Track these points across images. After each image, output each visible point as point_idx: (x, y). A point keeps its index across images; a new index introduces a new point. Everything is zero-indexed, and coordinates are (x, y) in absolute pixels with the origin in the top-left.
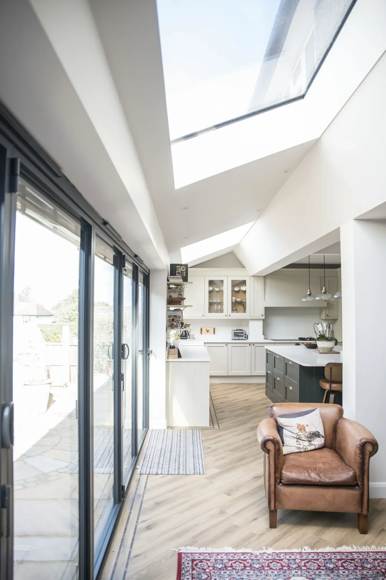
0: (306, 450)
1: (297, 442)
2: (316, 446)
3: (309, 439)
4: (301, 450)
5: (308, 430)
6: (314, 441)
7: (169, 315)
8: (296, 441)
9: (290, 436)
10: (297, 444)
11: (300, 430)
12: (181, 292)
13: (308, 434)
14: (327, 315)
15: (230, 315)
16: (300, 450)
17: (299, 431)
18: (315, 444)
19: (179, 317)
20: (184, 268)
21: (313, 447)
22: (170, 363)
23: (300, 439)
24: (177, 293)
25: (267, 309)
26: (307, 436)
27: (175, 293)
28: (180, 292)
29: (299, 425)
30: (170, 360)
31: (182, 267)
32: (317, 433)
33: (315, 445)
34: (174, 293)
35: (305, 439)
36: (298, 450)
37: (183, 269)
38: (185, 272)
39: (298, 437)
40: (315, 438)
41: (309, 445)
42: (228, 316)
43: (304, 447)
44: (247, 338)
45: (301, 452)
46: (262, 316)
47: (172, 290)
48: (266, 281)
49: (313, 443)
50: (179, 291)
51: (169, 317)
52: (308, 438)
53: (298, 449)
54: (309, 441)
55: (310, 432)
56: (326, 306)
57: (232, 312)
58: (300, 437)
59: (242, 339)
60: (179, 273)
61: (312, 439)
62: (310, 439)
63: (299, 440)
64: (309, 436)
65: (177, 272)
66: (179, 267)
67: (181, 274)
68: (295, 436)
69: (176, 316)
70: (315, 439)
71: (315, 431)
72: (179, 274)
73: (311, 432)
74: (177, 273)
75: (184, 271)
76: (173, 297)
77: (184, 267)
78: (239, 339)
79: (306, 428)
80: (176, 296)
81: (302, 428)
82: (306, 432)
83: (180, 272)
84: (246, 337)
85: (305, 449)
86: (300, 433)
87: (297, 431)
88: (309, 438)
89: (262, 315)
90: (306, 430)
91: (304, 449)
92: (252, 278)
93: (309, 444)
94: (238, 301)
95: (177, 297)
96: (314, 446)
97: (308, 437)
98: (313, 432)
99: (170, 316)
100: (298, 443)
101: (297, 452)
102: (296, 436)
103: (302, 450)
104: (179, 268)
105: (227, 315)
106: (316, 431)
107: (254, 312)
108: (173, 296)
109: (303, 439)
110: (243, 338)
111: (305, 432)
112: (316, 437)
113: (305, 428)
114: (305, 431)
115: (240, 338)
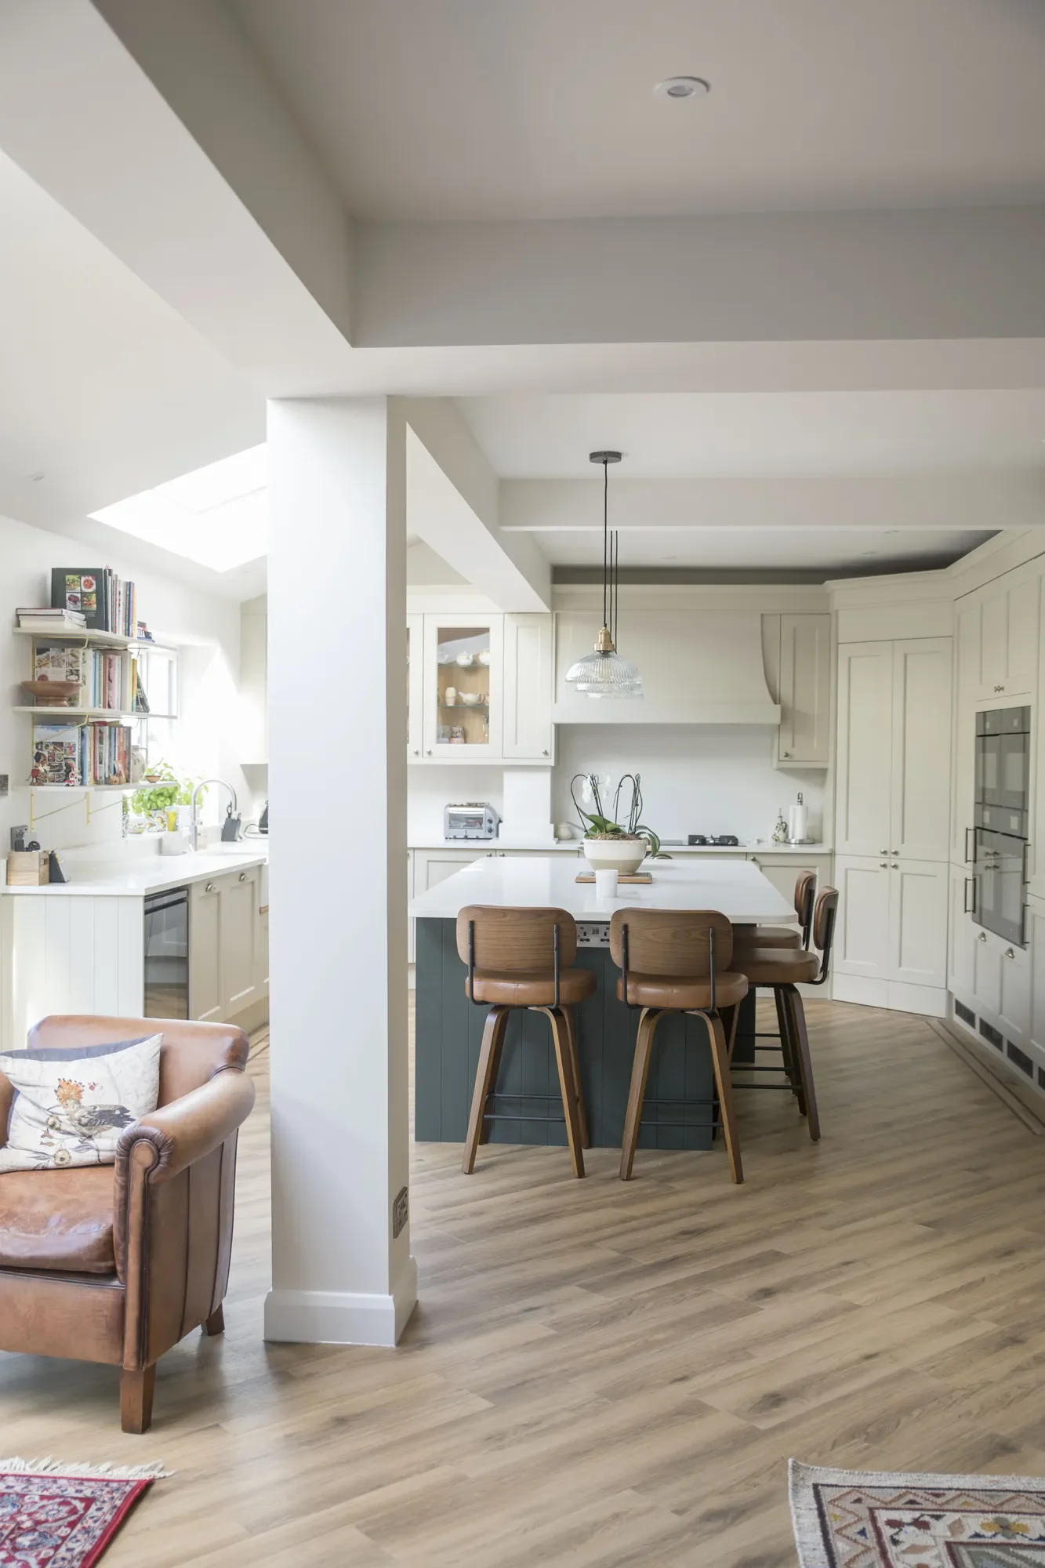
0: (64, 1162)
1: (42, 1136)
2: (101, 1153)
3: (84, 1130)
4: (46, 1161)
5: (89, 1100)
6: (101, 1137)
7: (38, 740)
8: (43, 1133)
9: (29, 1118)
10: (42, 1143)
11: (64, 1099)
12: (75, 662)
13: (85, 1113)
14: (787, 755)
15: (430, 753)
16: (43, 1163)
17: (59, 1104)
18: (100, 1148)
19: (70, 748)
20: (92, 584)
21: (90, 1156)
22: (16, 898)
23: (58, 1129)
24: (64, 669)
25: (563, 732)
26: (80, 1120)
27: (59, 666)
28: (74, 665)
29: (63, 1084)
30: (13, 889)
31: (83, 579)
32: (118, 1112)
33: (98, 1150)
34: (55, 668)
35: (72, 1129)
36: (34, 1163)
37: (86, 586)
38: (94, 598)
39: (51, 1122)
40: (105, 1127)
41: (77, 1149)
42: (426, 755)
43: (60, 1153)
44: (494, 833)
45: (45, 1169)
46: (543, 756)
47: (48, 657)
48: (562, 628)
49: (96, 1142)
50: (72, 659)
51: (37, 747)
52: (83, 1126)
53: (37, 1158)
54: (84, 1135)
55: (95, 1108)
56: (777, 720)
57: (438, 742)
58: (57, 1121)
59: (478, 838)
60: (74, 600)
61: (96, 1131)
62: (89, 1130)
63: (51, 1132)
64: (84, 1121)
65: (68, 595)
66: (75, 577)
67: (82, 601)
68: (43, 1117)
69: (61, 744)
70: (105, 1130)
71: (111, 1106)
72: (75, 602)
73: (97, 1109)
74: (69, 599)
75: (92, 593)
76: (50, 679)
77: (90, 578)
78: (466, 838)
79: (87, 1091)
80: (62, 678)
81: (72, 1093)
82: (81, 1107)
83: (79, 595)
84: (490, 831)
85: (62, 1159)
86: (60, 1110)
87: (51, 1101)
88: (85, 1125)
89: (546, 753)
90: (82, 1101)
91: (58, 1161)
92: (511, 623)
93: (79, 1144)
94: (468, 703)
95: (64, 680)
96: (96, 1153)
97: (80, 1124)
98: (102, 1109)
99: (42, 743)
100: (45, 1140)
101: (34, 1170)
102: (48, 1117)
103: (51, 1164)
104: (74, 581)
105: (420, 752)
106: (116, 1106)
107: (516, 743)
108: (52, 678)
109: (63, 1127)
110: (482, 833)
111: (76, 1106)
112: (108, 1124)
113: (83, 1094)
114: (79, 1103)
115: (472, 833)
